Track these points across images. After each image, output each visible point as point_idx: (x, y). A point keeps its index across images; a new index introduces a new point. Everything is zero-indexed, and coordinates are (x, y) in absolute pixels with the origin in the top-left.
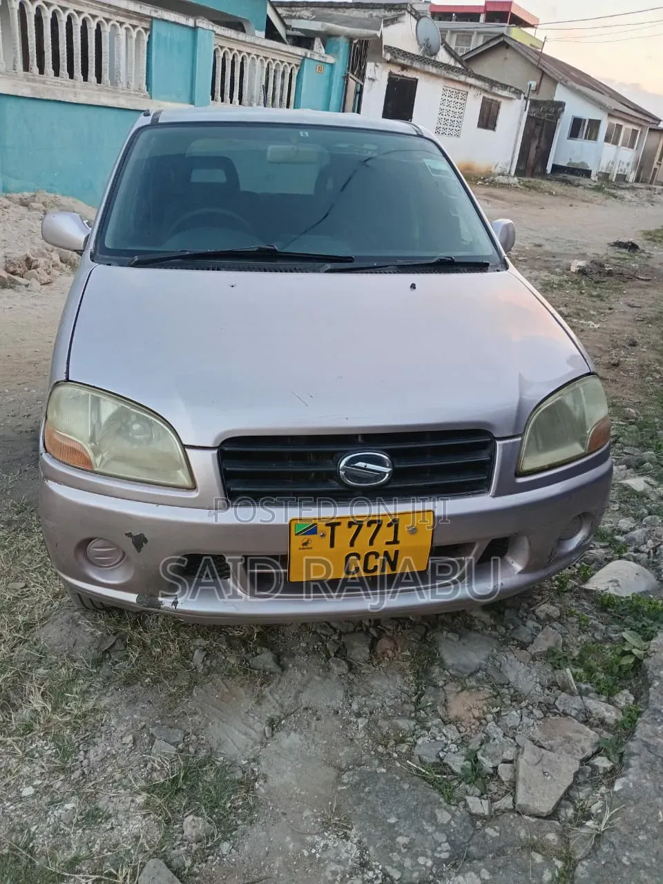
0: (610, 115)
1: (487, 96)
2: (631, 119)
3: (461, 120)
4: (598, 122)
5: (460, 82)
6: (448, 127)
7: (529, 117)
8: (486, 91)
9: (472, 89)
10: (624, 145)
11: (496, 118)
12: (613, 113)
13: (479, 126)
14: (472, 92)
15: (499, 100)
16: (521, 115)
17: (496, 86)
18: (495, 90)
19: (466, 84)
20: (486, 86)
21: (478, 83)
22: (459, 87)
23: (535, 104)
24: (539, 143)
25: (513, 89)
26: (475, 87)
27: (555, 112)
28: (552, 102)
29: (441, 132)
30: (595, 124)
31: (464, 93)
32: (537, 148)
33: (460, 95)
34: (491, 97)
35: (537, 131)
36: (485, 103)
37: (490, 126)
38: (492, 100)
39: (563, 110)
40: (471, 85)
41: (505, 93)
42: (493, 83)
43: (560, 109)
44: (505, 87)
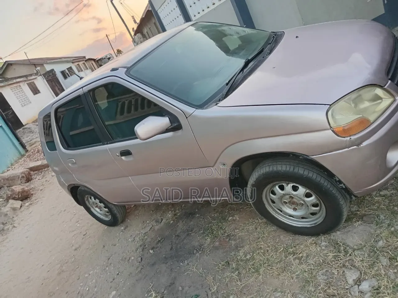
0: (73, 63)
1: (27, 82)
2: (80, 60)
3: (26, 96)
4: (71, 68)
5: (14, 83)
6: (24, 102)
7: (46, 81)
8: (25, 81)
9: (20, 83)
10: (85, 70)
11: (37, 88)
12: (73, 61)
13: (34, 95)
14: (21, 84)
15: (33, 81)
16: (44, 82)
17: (28, 77)
18: (29, 78)
19: (17, 83)
20: (24, 79)
21: (21, 79)
22: (15, 85)
23: (44, 75)
24: (58, 87)
25: (34, 74)
26: (21, 82)
27: (53, 74)
28: (48, 72)
29: (24, 105)
30: (70, 69)
31: (19, 86)
32: (59, 89)
33: (18, 88)
34: (29, 82)
35: (54, 83)
36: (29, 85)
37: (38, 92)
38: (30, 83)
39: (55, 72)
40: (19, 82)
41: (33, 77)
42: (26, 76)
43: (54, 72)
44: (31, 75)
